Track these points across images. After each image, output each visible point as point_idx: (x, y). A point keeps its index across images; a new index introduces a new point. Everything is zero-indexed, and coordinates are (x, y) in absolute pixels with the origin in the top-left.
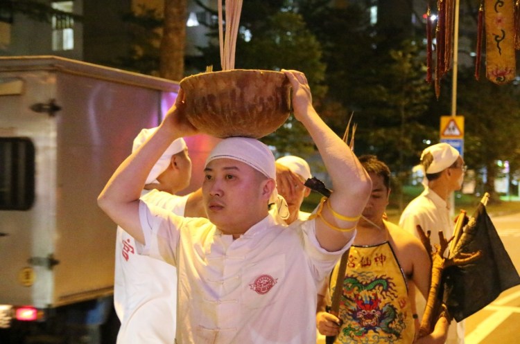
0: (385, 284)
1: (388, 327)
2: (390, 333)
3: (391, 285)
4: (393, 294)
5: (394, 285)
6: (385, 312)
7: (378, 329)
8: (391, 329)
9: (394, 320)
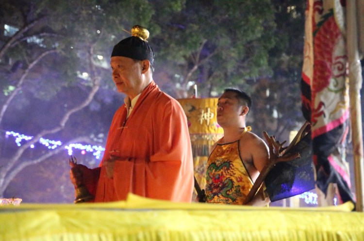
0: (228, 165)
1: (226, 193)
2: (227, 197)
3: (231, 166)
4: (232, 172)
5: (233, 166)
6: (226, 184)
7: (220, 195)
8: (228, 195)
9: (231, 189)
